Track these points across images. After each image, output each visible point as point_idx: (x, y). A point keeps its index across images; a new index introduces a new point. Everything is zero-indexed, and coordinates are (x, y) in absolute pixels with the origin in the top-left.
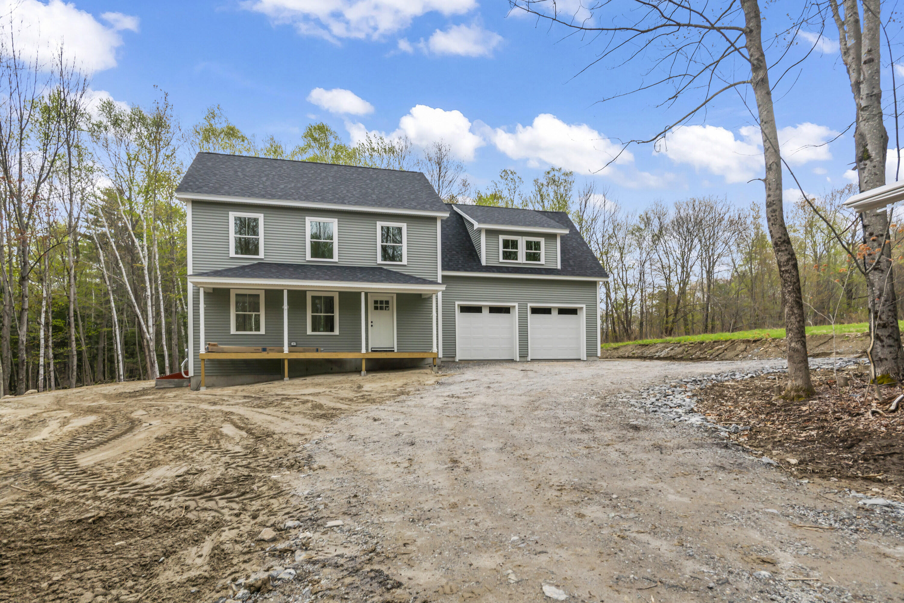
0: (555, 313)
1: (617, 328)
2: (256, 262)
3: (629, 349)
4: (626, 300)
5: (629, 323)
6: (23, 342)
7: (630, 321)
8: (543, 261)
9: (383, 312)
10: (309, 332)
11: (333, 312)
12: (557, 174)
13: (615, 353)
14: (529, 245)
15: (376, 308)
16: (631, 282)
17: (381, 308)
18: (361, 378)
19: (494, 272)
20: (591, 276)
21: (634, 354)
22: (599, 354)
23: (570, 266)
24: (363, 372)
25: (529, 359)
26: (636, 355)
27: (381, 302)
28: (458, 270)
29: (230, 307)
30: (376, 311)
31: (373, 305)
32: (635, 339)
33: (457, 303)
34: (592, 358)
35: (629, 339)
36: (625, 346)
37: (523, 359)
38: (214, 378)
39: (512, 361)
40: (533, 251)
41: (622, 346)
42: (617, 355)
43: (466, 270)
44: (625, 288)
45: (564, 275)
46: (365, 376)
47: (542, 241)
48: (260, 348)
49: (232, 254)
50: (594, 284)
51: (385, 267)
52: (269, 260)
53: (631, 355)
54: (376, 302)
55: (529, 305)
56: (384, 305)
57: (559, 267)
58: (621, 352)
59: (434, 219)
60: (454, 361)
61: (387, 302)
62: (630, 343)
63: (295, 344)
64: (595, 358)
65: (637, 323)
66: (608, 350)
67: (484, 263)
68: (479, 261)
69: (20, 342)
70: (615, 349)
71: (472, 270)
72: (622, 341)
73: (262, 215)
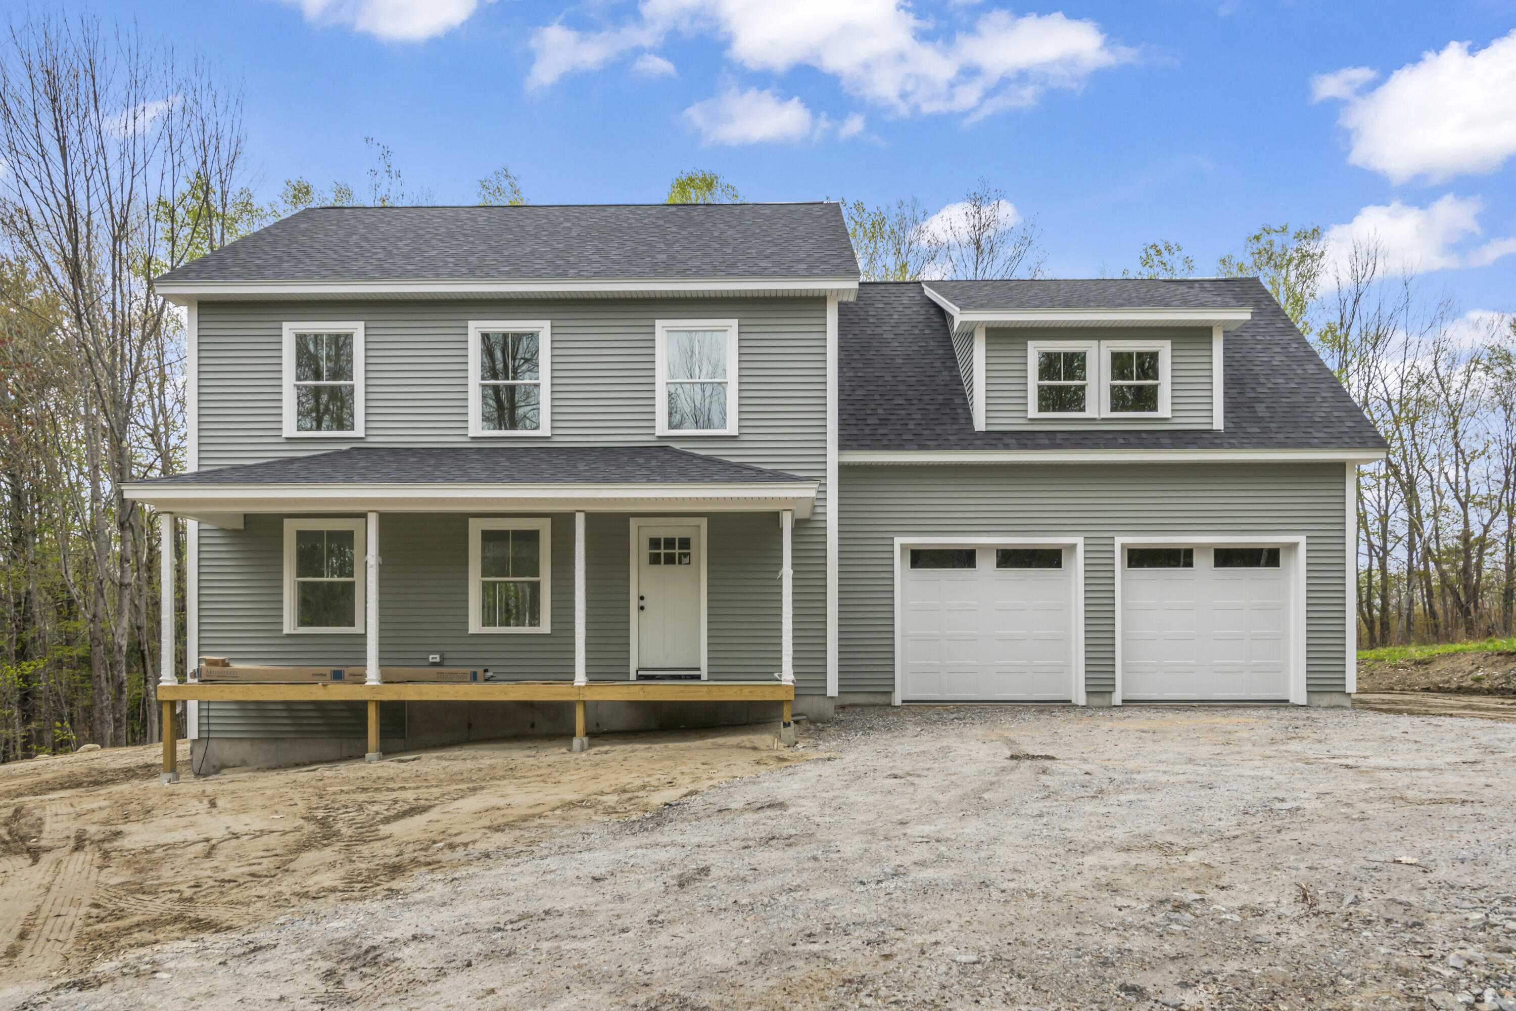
0: (1203, 563)
1: (1438, 607)
2: (345, 447)
3: (1465, 664)
4: (1466, 536)
5: (1474, 592)
6: (120, 648)
7: (1476, 589)
8: (1164, 409)
9: (675, 569)
10: (475, 625)
11: (537, 574)
12: (1278, 240)
13: (1419, 677)
14: (1121, 365)
15: (655, 560)
16: (1480, 490)
17: (670, 560)
18: (570, 757)
19: (1007, 447)
20: (1324, 445)
21: (1478, 680)
22: (1351, 685)
23: (1258, 420)
24: (576, 742)
25: (1117, 699)
26: (1486, 685)
27: (670, 543)
28: (901, 447)
29: (281, 565)
30: (656, 567)
31: (646, 551)
32: (1489, 633)
33: (899, 541)
34: (1326, 700)
35: (1470, 632)
36: (1450, 655)
37: (1097, 701)
38: (246, 746)
39: (1066, 704)
40: (1135, 382)
41: (1442, 657)
42: (1424, 682)
43: (923, 447)
44: (1464, 506)
45: (1232, 446)
46: (582, 750)
47: (1164, 349)
48: (327, 671)
49: (290, 428)
50: (1338, 470)
51: (677, 446)
52: (375, 441)
53: (1468, 682)
54: (654, 543)
55: (1120, 541)
56: (677, 551)
57: (1218, 424)
58: (1436, 674)
59: (817, 301)
60: (889, 705)
61: (685, 543)
62: (1472, 645)
63: (436, 658)
64: (1337, 699)
65: (1498, 591)
66: (1396, 667)
67: (980, 423)
68: (969, 419)
69: (116, 648)
70: (1418, 663)
71: (943, 445)
72: (1449, 638)
73: (361, 325)
